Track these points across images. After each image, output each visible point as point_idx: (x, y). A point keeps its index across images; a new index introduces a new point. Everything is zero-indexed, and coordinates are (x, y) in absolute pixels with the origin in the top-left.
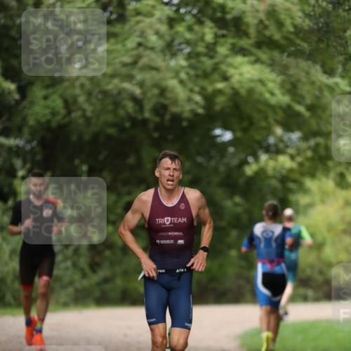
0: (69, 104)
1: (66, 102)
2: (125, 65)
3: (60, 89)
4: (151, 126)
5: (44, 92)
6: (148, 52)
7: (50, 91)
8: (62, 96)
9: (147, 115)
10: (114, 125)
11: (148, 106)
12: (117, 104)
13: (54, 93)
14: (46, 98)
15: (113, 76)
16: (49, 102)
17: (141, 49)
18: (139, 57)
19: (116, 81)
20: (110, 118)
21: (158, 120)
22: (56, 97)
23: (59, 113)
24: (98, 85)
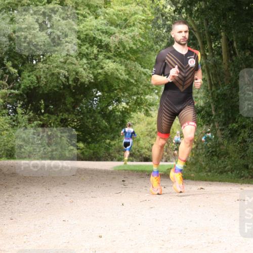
0: (38, 78)
1: (37, 78)
2: (61, 62)
3: (35, 72)
4: (72, 87)
5: (28, 74)
6: (71, 57)
7: (31, 73)
8: (35, 76)
9: (70, 83)
10: (57, 87)
11: (71, 79)
12: (58, 78)
13: (32, 74)
14: (29, 76)
15: (57, 67)
16: (30, 78)
17: (68, 56)
18: (68, 59)
19: (57, 69)
20: (55, 84)
21: (75, 85)
22: (33, 76)
23: (34, 82)
24: (51, 71)
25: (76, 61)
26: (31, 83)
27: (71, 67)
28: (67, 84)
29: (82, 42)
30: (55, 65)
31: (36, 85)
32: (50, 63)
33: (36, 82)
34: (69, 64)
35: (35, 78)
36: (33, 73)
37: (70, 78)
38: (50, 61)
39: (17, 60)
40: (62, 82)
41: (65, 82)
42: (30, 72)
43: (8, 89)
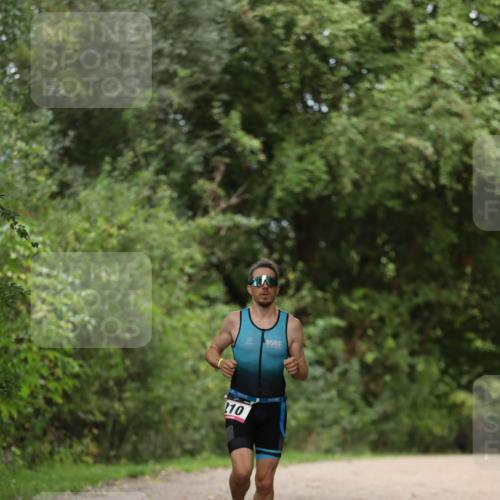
1: (329, 165)
2: (412, 111)
3: (321, 145)
4: (449, 195)
5: (299, 151)
6: (444, 92)
7: (308, 148)
8: (323, 156)
9: (444, 180)
10: (398, 195)
11: (445, 168)
12: (401, 167)
13: (313, 151)
14: (301, 159)
15: (396, 127)
16: (305, 165)
17: (435, 87)
18: (432, 98)
19: (400, 136)
20: (391, 186)
21: (459, 187)
22: (315, 157)
23: (320, 179)
24: (375, 140)
25: (461, 106)
26: (310, 181)
27: (447, 126)
28: (432, 185)
29: (486, 32)
30: (389, 119)
31: (326, 188)
32: (372, 112)
33: (326, 177)
34: (437, 115)
35: (320, 164)
36: (314, 146)
37: (442, 163)
38: (375, 106)
39: (260, 101)
40: (414, 180)
41: (425, 178)
42: (303, 143)
43: (224, 211)
